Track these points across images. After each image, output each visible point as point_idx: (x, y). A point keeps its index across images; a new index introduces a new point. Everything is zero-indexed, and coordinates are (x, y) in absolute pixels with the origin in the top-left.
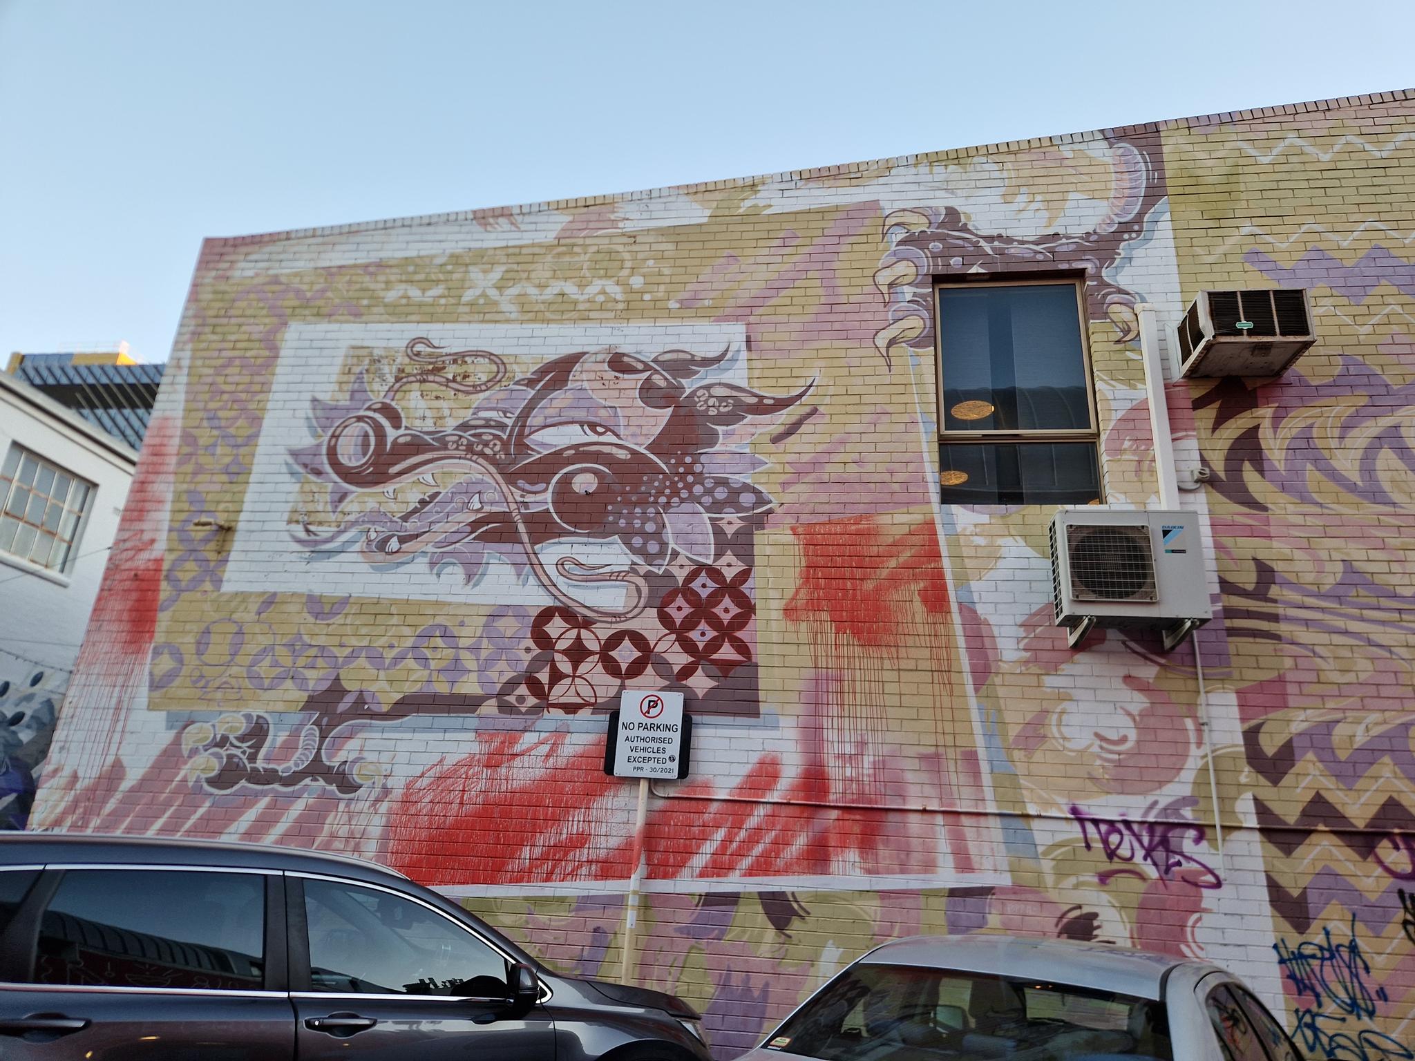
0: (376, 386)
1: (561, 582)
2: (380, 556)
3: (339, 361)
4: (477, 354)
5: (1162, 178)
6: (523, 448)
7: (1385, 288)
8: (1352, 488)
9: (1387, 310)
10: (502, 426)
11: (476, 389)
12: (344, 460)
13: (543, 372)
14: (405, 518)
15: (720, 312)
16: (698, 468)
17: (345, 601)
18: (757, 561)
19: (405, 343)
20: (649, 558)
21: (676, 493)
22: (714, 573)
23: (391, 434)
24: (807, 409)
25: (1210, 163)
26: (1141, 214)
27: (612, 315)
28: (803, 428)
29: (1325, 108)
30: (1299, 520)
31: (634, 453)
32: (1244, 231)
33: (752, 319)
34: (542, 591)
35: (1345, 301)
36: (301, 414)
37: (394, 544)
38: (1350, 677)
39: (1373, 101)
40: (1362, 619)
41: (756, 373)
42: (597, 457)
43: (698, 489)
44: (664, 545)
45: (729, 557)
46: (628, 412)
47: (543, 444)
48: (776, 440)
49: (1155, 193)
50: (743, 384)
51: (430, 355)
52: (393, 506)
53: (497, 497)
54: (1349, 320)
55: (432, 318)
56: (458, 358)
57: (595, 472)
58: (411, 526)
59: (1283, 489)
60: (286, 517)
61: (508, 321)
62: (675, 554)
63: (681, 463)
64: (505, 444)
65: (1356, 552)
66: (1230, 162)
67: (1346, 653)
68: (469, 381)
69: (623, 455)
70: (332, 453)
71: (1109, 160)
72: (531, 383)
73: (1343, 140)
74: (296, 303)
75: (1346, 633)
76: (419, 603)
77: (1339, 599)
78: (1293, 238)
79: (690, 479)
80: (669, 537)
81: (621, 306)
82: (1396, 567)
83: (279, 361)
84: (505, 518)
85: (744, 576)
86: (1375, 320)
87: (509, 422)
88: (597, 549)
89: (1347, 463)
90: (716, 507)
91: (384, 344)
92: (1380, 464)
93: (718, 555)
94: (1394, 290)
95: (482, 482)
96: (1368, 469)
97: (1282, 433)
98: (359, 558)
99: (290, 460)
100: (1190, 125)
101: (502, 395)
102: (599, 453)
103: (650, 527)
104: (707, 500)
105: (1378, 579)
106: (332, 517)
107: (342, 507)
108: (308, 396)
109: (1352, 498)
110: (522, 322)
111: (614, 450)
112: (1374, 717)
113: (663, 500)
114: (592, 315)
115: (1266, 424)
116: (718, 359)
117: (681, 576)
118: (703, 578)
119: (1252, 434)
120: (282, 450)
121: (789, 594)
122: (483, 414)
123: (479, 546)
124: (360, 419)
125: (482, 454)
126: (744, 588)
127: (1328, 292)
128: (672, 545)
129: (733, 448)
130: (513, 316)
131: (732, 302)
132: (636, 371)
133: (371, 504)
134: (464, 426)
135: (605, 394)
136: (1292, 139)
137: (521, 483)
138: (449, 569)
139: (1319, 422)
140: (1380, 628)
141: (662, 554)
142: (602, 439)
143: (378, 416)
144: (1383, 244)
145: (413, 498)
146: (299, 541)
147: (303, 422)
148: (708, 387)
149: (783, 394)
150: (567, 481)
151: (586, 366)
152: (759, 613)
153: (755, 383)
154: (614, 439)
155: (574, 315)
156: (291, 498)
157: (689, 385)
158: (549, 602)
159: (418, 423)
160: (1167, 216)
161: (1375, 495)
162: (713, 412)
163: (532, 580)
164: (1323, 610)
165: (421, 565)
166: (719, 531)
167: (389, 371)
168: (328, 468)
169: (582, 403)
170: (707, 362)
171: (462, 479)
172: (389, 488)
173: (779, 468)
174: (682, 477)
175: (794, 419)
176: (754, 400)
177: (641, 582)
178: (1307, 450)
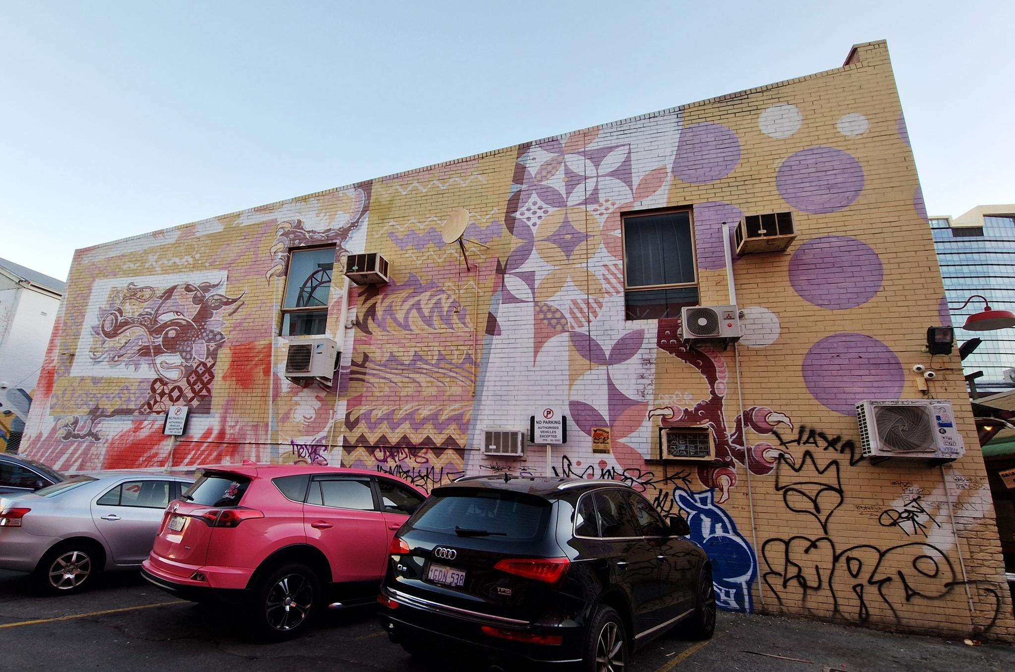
0: (117, 302)
1: (160, 369)
2: (112, 363)
3: (108, 293)
4: (146, 288)
5: (369, 203)
6: (156, 321)
7: (431, 245)
8: (400, 325)
9: (429, 253)
10: (151, 314)
11: (145, 301)
12: (106, 329)
13: (165, 293)
14: (120, 349)
15: (221, 267)
16: (205, 327)
17: (102, 378)
18: (218, 360)
19: (127, 285)
20: (186, 360)
21: (198, 336)
22: (204, 365)
23: (120, 318)
24: (241, 303)
25: (386, 196)
26: (359, 219)
27: (188, 270)
28: (239, 310)
29: (430, 169)
30: (380, 338)
31: (188, 322)
32: (390, 224)
33: (230, 268)
34: (155, 373)
35: (416, 251)
36: (96, 313)
37: (116, 358)
38: (382, 394)
39: (448, 165)
40: (391, 373)
41: (228, 290)
42: (177, 324)
43: (204, 334)
44: (191, 355)
45: (210, 359)
46: (188, 307)
47: (162, 320)
48: (230, 315)
49: (365, 209)
50: (223, 294)
51: (134, 289)
52: (118, 345)
53: (146, 340)
54: (415, 259)
55: (136, 275)
56: (142, 289)
57: (175, 330)
58: (122, 352)
59: (379, 326)
60: (89, 350)
61: (158, 274)
62: (194, 358)
63: (201, 325)
64: (151, 321)
65: (395, 348)
66: (392, 195)
67: (382, 385)
68: (143, 298)
69: (184, 323)
70: (103, 327)
71: (353, 197)
72: (161, 297)
73: (432, 182)
74: (98, 272)
75: (385, 378)
76: (122, 378)
77: (385, 366)
78: (406, 226)
79: (203, 331)
80: (193, 353)
81: (192, 266)
82: (406, 354)
83: (92, 294)
84: (147, 348)
85: (213, 365)
86: (424, 258)
87: (153, 312)
88: (172, 357)
89: (400, 316)
90: (209, 341)
91: (121, 286)
92: (411, 315)
93: (207, 358)
94: (433, 245)
95: (143, 335)
96: (406, 318)
97: (384, 304)
98: (106, 363)
99: (91, 329)
100: (383, 180)
101: (152, 303)
102: (178, 323)
103: (188, 349)
104: (206, 338)
105: (399, 358)
106: (101, 349)
107: (104, 346)
108: (98, 307)
109: (399, 328)
110: (161, 274)
111: (182, 321)
112: (386, 407)
113: (194, 339)
114: (183, 270)
115: (379, 301)
116: (217, 285)
117: (195, 366)
118: (201, 367)
119: (374, 306)
120: (89, 326)
121: (225, 371)
122: (146, 310)
123: (139, 358)
124: (112, 314)
125: (144, 325)
126: (212, 370)
127: (411, 247)
128: (194, 355)
129: (217, 319)
130: (160, 272)
131: (225, 262)
132: (192, 291)
133: (112, 345)
134: (140, 315)
135: (182, 300)
136: (415, 184)
137: (154, 335)
138: (131, 366)
139: (396, 300)
140: (395, 376)
141: (191, 358)
142: (179, 317)
143: (116, 312)
144: (434, 226)
145: (123, 341)
146: (91, 358)
147: (96, 316)
148: (213, 296)
149: (235, 297)
150: (167, 334)
151: (179, 290)
152: (216, 378)
153: (228, 293)
154: (182, 317)
155: (177, 270)
156: (91, 343)
157: (207, 295)
158: (156, 377)
159: (127, 314)
160: (367, 219)
161: (406, 327)
162: (213, 305)
163: (153, 369)
164: (379, 370)
165: (123, 365)
166: (208, 349)
167: (121, 295)
168: (101, 332)
169: (175, 304)
170: (214, 286)
171: (137, 334)
172: (117, 338)
173: (229, 325)
174: (200, 329)
175: (237, 306)
176: (226, 300)
177: (183, 369)
178: (390, 311)
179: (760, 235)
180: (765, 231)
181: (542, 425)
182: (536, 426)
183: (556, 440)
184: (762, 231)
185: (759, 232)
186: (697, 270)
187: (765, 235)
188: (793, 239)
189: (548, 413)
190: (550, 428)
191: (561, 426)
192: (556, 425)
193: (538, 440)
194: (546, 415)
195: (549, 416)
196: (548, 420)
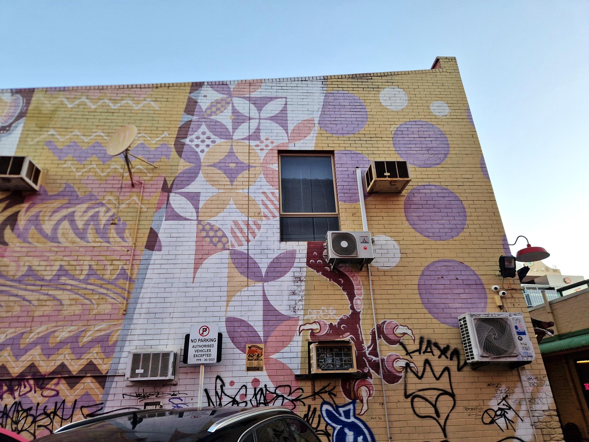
5: (27, 110)
7: (94, 158)
8: (46, 236)
9: (91, 166)
25: (48, 105)
26: (12, 124)
29: (101, 89)
30: (19, 249)
32: (50, 133)
35: (76, 162)
38: (9, 314)
40: (25, 290)
49: (21, 115)
54: (74, 170)
59: (19, 237)
65: (35, 262)
66: (56, 106)
67: (12, 304)
71: (9, 101)
73: (102, 101)
75: (16, 296)
77: (19, 281)
78: (67, 137)
82: (48, 268)
86: (84, 170)
89: (48, 227)
92: (61, 227)
94: (97, 159)
96: (55, 229)
97: (29, 214)
100: (47, 90)
105: (39, 273)
109: (44, 240)
112: (12, 330)
115: (24, 210)
119: (16, 214)
127: (71, 158)
136: (84, 99)
139: (45, 210)
140: (30, 293)
144: (100, 141)
160: (22, 125)
161: (54, 239)
164: (11, 286)
178: (36, 221)
179: (385, 177)
180: (389, 174)
181: (197, 343)
182: (191, 344)
183: (210, 360)
184: (387, 174)
185: (385, 174)
186: (338, 203)
187: (389, 177)
188: (408, 182)
189: (205, 330)
190: (205, 346)
191: (216, 344)
192: (211, 343)
193: (191, 360)
194: (201, 332)
195: (205, 333)
196: (203, 338)
